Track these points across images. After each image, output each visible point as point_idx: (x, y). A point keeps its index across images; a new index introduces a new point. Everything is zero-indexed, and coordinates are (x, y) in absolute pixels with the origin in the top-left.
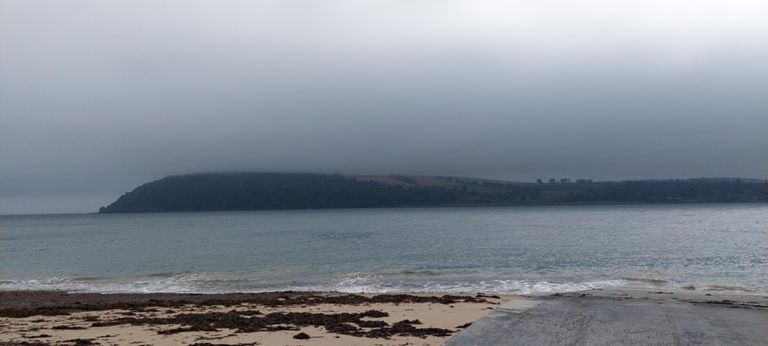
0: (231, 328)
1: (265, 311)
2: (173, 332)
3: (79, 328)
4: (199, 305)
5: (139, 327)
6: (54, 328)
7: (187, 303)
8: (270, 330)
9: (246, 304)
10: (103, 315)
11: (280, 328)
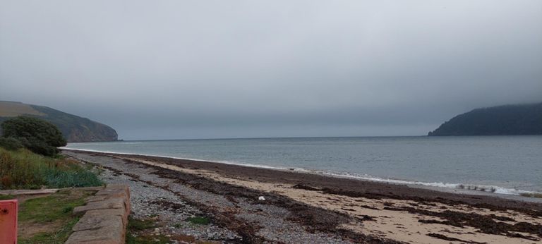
0: (476, 227)
1: (521, 218)
2: (429, 222)
3: (376, 209)
4: (470, 206)
5: (411, 215)
6: (362, 206)
7: (463, 203)
8: (509, 235)
9: (511, 211)
10: (397, 203)
11: (518, 236)
